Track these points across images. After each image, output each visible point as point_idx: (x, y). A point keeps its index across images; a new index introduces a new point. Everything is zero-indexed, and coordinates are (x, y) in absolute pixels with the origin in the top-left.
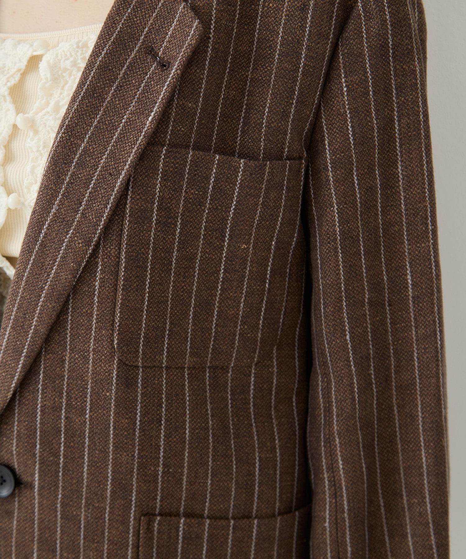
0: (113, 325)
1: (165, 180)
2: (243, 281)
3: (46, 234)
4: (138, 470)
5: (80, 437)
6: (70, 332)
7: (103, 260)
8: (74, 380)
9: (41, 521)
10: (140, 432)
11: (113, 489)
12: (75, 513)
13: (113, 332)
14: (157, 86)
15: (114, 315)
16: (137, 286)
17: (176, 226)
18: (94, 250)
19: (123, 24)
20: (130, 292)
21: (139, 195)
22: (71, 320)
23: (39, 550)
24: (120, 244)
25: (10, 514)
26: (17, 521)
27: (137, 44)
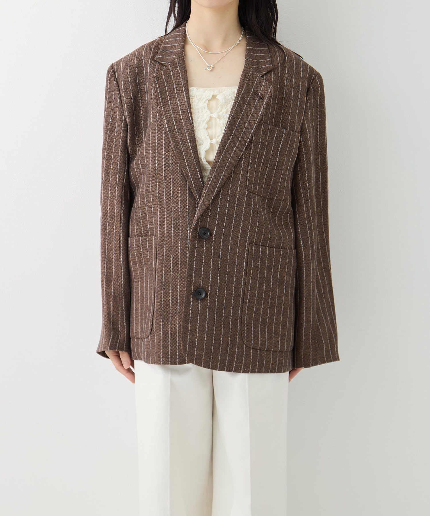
0: (247, 178)
1: (263, 133)
4: (250, 227)
8: (232, 196)
9: (215, 247)
13: (247, 180)
14: (260, 104)
15: (247, 175)
19: (246, 85)
20: (252, 168)
21: (256, 138)
22: (233, 176)
24: (250, 152)
25: (202, 246)
26: (205, 248)
27: (251, 91)
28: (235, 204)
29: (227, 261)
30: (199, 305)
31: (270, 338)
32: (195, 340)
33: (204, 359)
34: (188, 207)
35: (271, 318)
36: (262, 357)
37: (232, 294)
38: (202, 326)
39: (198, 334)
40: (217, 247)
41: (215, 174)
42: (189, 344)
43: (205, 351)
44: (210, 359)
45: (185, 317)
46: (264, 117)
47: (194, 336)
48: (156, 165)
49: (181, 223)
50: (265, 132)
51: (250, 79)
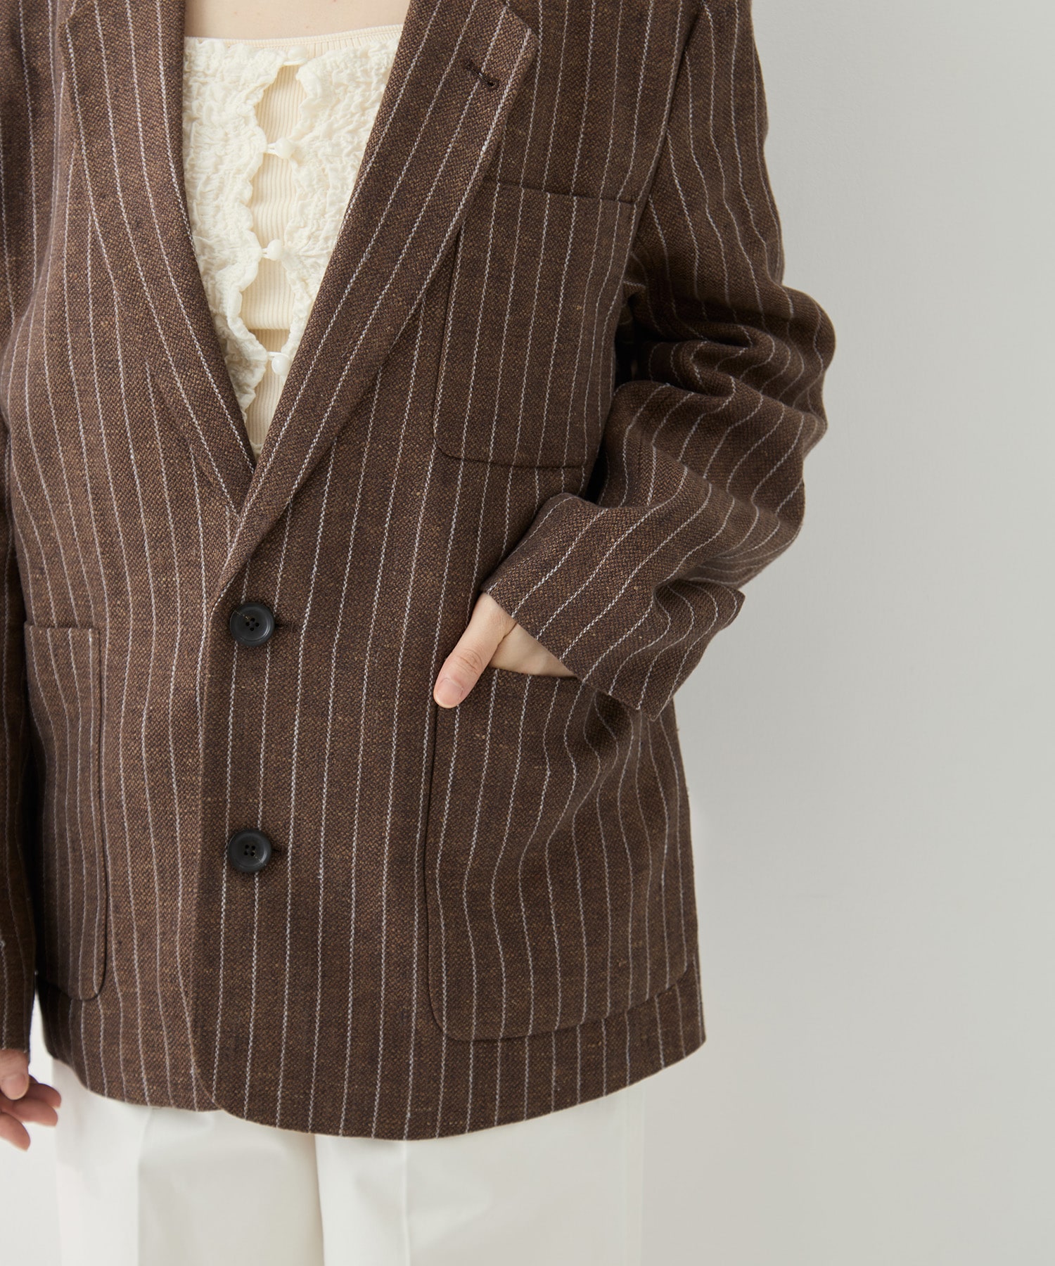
0: (433, 404)
1: (498, 224)
2: (576, 353)
3: (352, 289)
4: (446, 595)
5: (373, 553)
6: (374, 415)
7: (425, 322)
8: (372, 478)
9: (307, 674)
10: (453, 545)
11: (410, 622)
12: (356, 658)
13: (433, 414)
14: (486, 108)
15: (435, 393)
16: (464, 355)
17: (510, 281)
18: (416, 310)
19: (430, 31)
20: (455, 362)
21: (471, 241)
22: (377, 399)
23: (302, 714)
24: (447, 302)
25: (259, 671)
26: (270, 679)
27: (450, 56)
28: (387, 506)
29: (359, 730)
30: (254, 894)
32: (245, 1027)
33: (283, 1097)
34: (200, 523)
37: (383, 854)
39: (257, 1003)
40: (317, 674)
41: (303, 395)
42: (221, 1043)
43: (286, 1065)
44: (307, 1095)
45: (201, 941)
46: (503, 158)
47: (242, 1013)
48: (69, 366)
49: (181, 585)
50: (506, 218)
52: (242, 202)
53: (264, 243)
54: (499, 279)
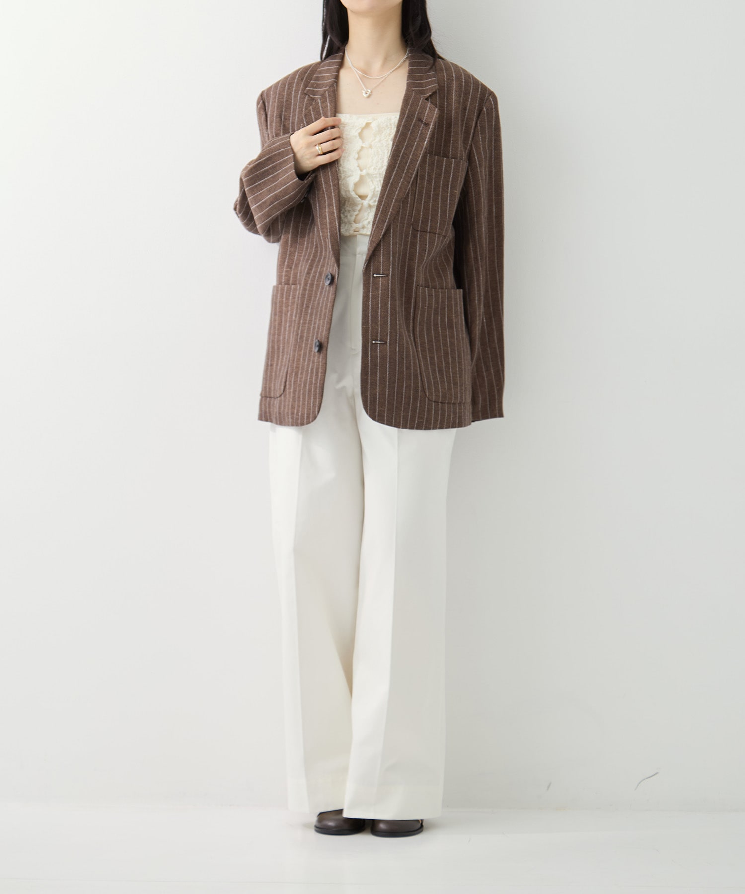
14: (426, 131)
17: (432, 182)
23: (391, 300)
24: (416, 186)
25: (377, 289)
26: (381, 291)
27: (414, 118)
30: (378, 355)
31: (450, 389)
32: (376, 394)
33: (386, 416)
35: (447, 367)
36: (443, 410)
38: (383, 379)
39: (379, 388)
41: (382, 208)
42: (370, 399)
43: (387, 406)
45: (363, 368)
47: (375, 391)
50: (431, 164)
51: (412, 104)
52: (354, 159)
53: (361, 171)
54: (429, 181)
